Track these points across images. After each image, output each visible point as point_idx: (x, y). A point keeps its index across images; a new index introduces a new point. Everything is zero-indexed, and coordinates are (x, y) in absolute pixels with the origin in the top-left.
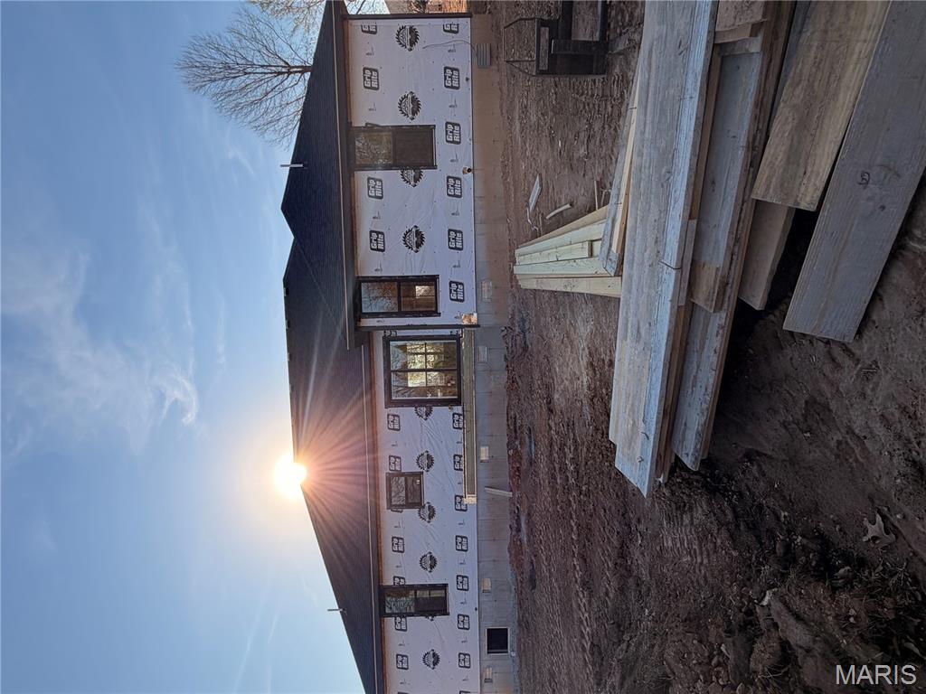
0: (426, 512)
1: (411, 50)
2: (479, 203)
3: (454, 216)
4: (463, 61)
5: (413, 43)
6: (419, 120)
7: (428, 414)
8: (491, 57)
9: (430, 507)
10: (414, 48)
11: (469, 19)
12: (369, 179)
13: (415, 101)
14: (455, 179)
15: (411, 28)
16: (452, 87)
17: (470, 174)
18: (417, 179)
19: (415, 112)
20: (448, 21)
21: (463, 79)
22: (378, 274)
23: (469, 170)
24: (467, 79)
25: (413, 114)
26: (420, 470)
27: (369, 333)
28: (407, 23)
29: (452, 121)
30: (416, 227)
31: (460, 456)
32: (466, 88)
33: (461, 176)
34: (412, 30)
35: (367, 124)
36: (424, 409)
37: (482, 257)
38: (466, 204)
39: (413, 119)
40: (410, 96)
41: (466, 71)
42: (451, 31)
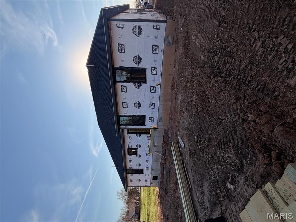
0: (139, 156)
1: (138, 37)
2: (161, 95)
3: (152, 99)
4: (161, 43)
5: (140, 33)
6: (141, 66)
7: (140, 136)
8: (173, 41)
9: (139, 155)
10: (140, 36)
11: (165, 23)
12: (122, 86)
13: (140, 58)
14: (153, 87)
15: (139, 26)
16: (155, 53)
17: (159, 86)
18: (139, 87)
19: (139, 62)
20: (155, 24)
21: (160, 50)
22: (125, 114)
23: (159, 85)
24: (162, 51)
25: (139, 63)
26: (137, 148)
27: (123, 129)
28: (137, 24)
29: (154, 67)
30: (139, 102)
31: (149, 145)
32: (161, 54)
33: (156, 86)
34: (139, 28)
35: (120, 66)
36: (139, 135)
37: (161, 110)
38: (157, 95)
39: (138, 65)
40: (137, 56)
41: (161, 47)
42: (156, 29)
